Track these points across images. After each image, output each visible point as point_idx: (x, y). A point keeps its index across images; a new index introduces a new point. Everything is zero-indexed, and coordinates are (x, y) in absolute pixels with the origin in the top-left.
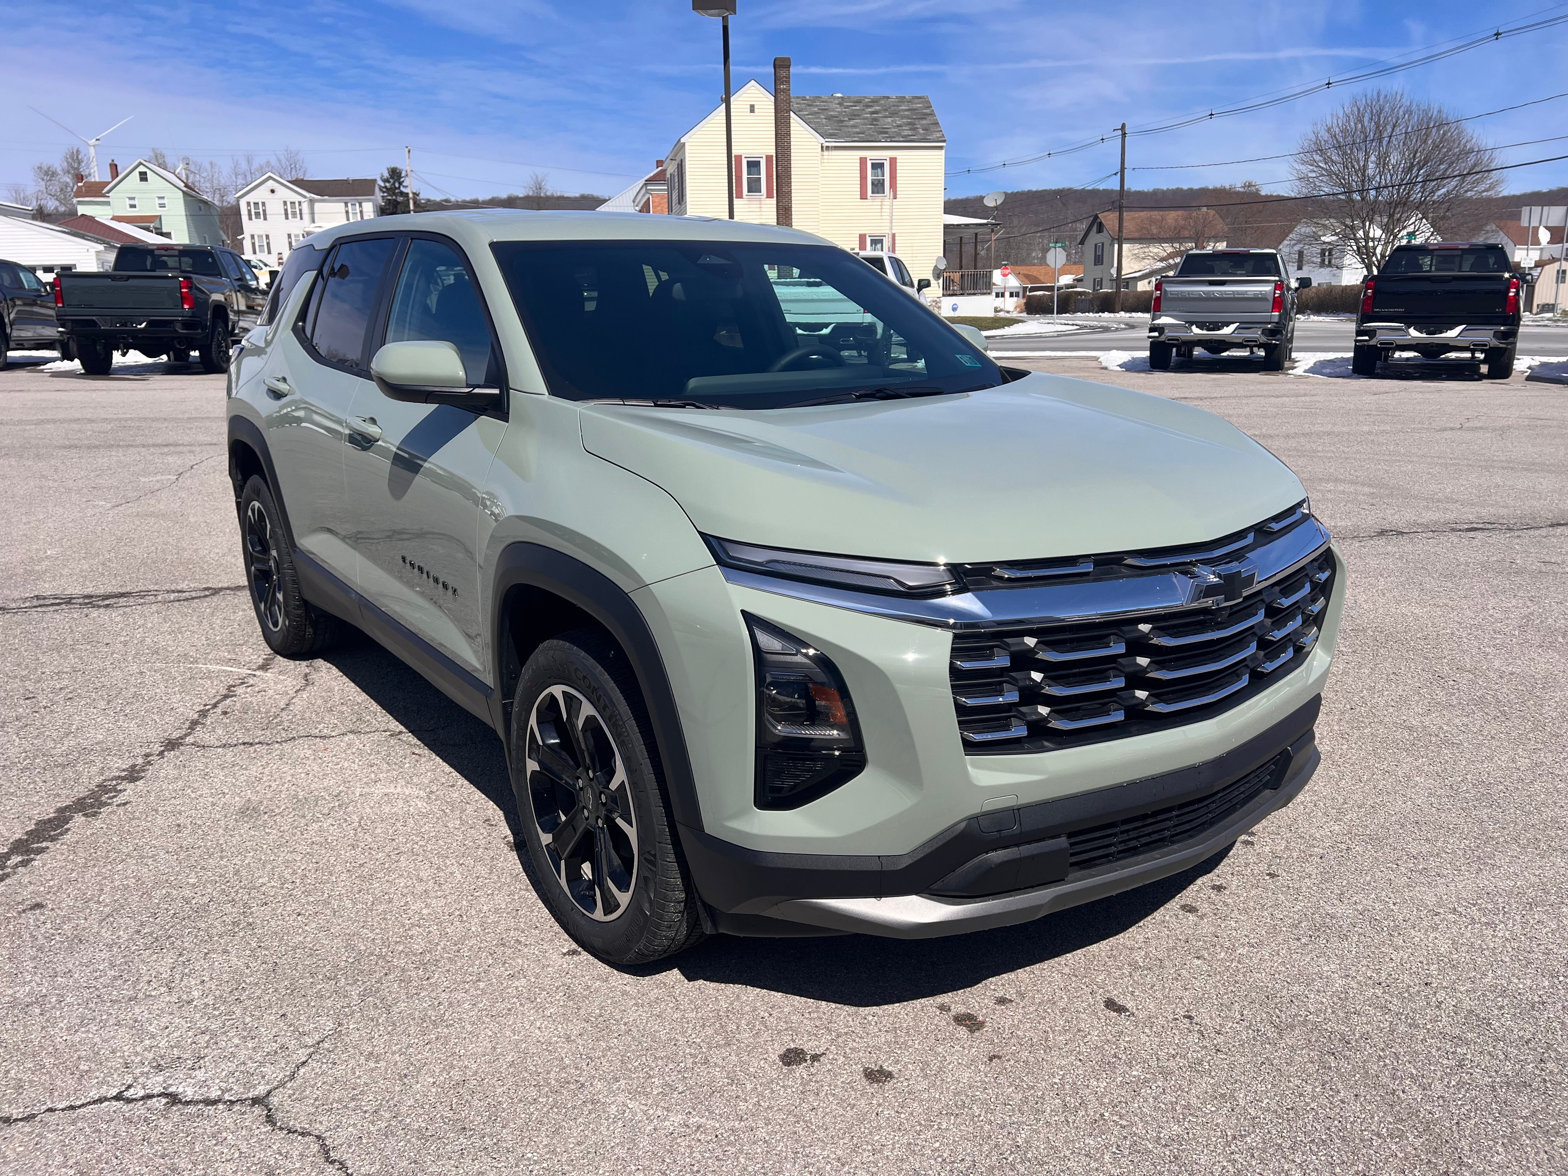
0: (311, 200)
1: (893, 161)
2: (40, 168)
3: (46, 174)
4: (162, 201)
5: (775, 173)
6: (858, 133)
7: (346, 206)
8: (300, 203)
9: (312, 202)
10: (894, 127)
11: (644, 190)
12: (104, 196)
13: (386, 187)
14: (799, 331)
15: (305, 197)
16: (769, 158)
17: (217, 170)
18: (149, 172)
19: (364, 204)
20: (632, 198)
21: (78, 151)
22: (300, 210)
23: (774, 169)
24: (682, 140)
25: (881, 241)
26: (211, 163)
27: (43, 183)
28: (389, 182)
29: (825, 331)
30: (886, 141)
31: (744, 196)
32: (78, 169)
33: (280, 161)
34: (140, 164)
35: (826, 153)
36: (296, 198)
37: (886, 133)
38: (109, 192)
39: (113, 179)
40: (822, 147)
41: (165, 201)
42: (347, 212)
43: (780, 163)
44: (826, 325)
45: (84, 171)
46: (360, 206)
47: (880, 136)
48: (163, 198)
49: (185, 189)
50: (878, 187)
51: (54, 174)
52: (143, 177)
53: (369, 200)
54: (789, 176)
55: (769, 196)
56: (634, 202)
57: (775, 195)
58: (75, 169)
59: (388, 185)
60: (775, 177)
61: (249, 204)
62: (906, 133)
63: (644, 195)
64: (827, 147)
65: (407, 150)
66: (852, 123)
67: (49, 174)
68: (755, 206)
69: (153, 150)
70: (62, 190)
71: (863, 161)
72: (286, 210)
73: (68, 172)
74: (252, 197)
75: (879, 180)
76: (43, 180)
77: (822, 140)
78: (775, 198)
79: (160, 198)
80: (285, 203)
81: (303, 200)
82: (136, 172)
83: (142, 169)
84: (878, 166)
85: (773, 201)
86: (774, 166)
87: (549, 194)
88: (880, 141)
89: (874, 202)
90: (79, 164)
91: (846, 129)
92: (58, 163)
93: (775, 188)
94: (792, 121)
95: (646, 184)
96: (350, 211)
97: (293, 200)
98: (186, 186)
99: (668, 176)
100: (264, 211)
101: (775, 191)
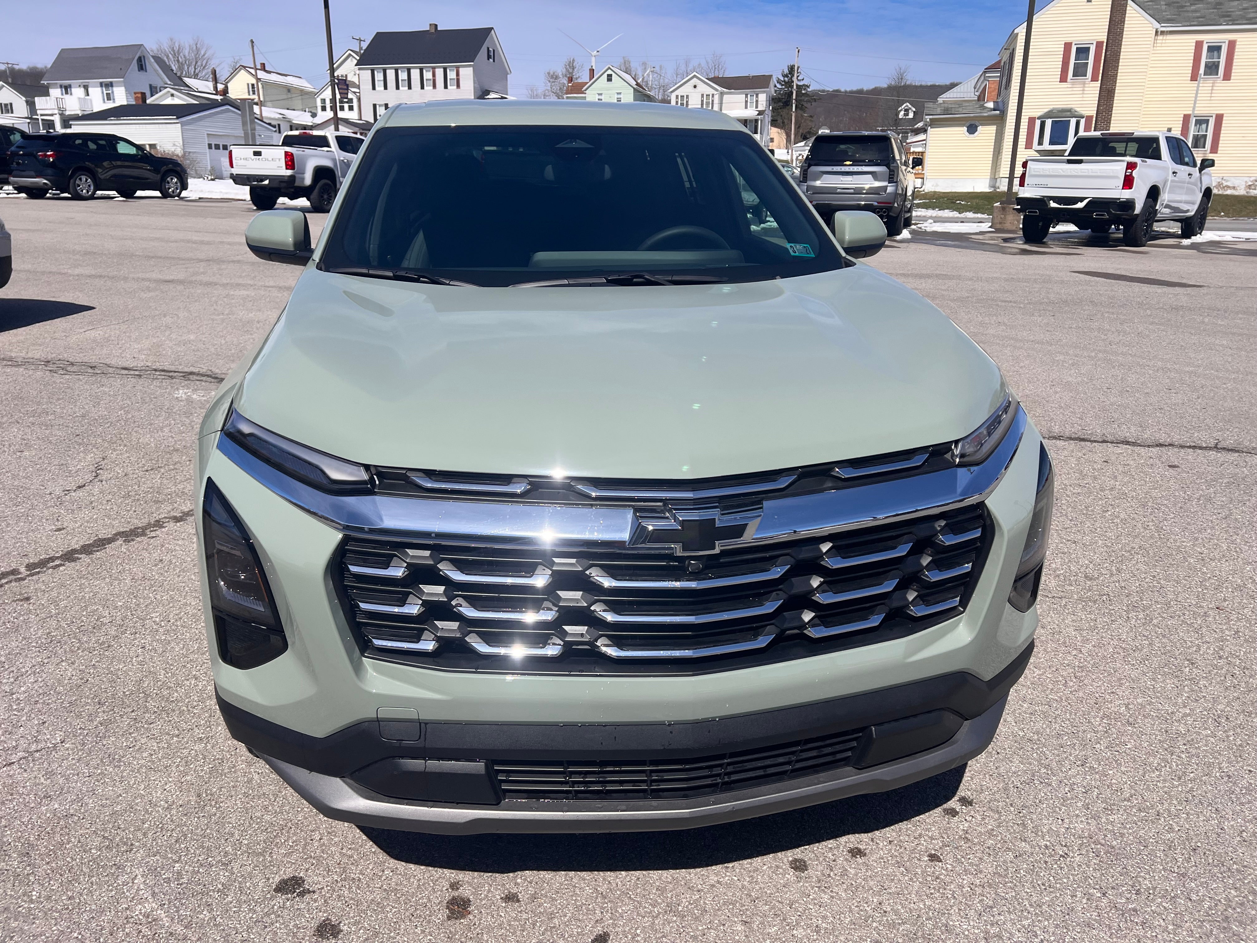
0: (721, 93)
1: (1232, 45)
2: (549, 73)
3: (552, 77)
4: (619, 96)
5: (1103, 58)
6: (1198, 17)
7: (746, 96)
8: (713, 95)
9: (722, 94)
10: (1240, 10)
11: (982, 78)
12: (583, 93)
13: (784, 81)
14: (1053, 205)
15: (717, 90)
16: (1099, 44)
17: (664, 72)
18: (614, 74)
19: (760, 95)
20: (973, 86)
21: (573, 60)
22: (713, 101)
23: (1103, 54)
24: (1016, 32)
25: (1207, 122)
26: (661, 67)
27: (549, 84)
28: (788, 77)
29: (1080, 205)
30: (1227, 24)
31: (1069, 80)
32: (572, 73)
33: (708, 63)
34: (609, 68)
35: (1160, 37)
36: (710, 91)
37: (1229, 16)
38: (586, 90)
39: (590, 80)
40: (1157, 32)
41: (621, 96)
42: (746, 102)
43: (1110, 49)
44: (1081, 199)
45: (576, 74)
46: (757, 96)
47: (1222, 20)
48: (620, 93)
49: (635, 87)
50: (1212, 69)
51: (557, 78)
52: (610, 78)
53: (764, 92)
54: (1117, 61)
55: (1094, 79)
56: (975, 88)
57: (1100, 78)
58: (570, 73)
59: (786, 79)
60: (1102, 61)
61: (677, 97)
62: (1252, 15)
63: (982, 82)
64: (1163, 33)
65: (797, 50)
66: (1193, 8)
67: (553, 77)
68: (1078, 89)
69: (624, 58)
70: (560, 88)
71: (1199, 45)
72: (702, 101)
73: (566, 76)
74: (679, 92)
75: (1214, 62)
76: (549, 81)
77: (1157, 25)
78: (1100, 82)
79: (618, 93)
80: (702, 95)
81: (715, 93)
82: (605, 75)
83: (609, 72)
84: (1215, 49)
85: (1098, 84)
86: (1104, 51)
87: (908, 83)
88: (1221, 25)
89: (1206, 84)
90: (573, 69)
91: (1186, 14)
92: (560, 69)
93: (1101, 72)
94: (1128, 8)
95: (985, 72)
96: (749, 101)
97: (708, 93)
98: (638, 84)
99: (1002, 64)
100: (687, 102)
101: (1100, 75)
